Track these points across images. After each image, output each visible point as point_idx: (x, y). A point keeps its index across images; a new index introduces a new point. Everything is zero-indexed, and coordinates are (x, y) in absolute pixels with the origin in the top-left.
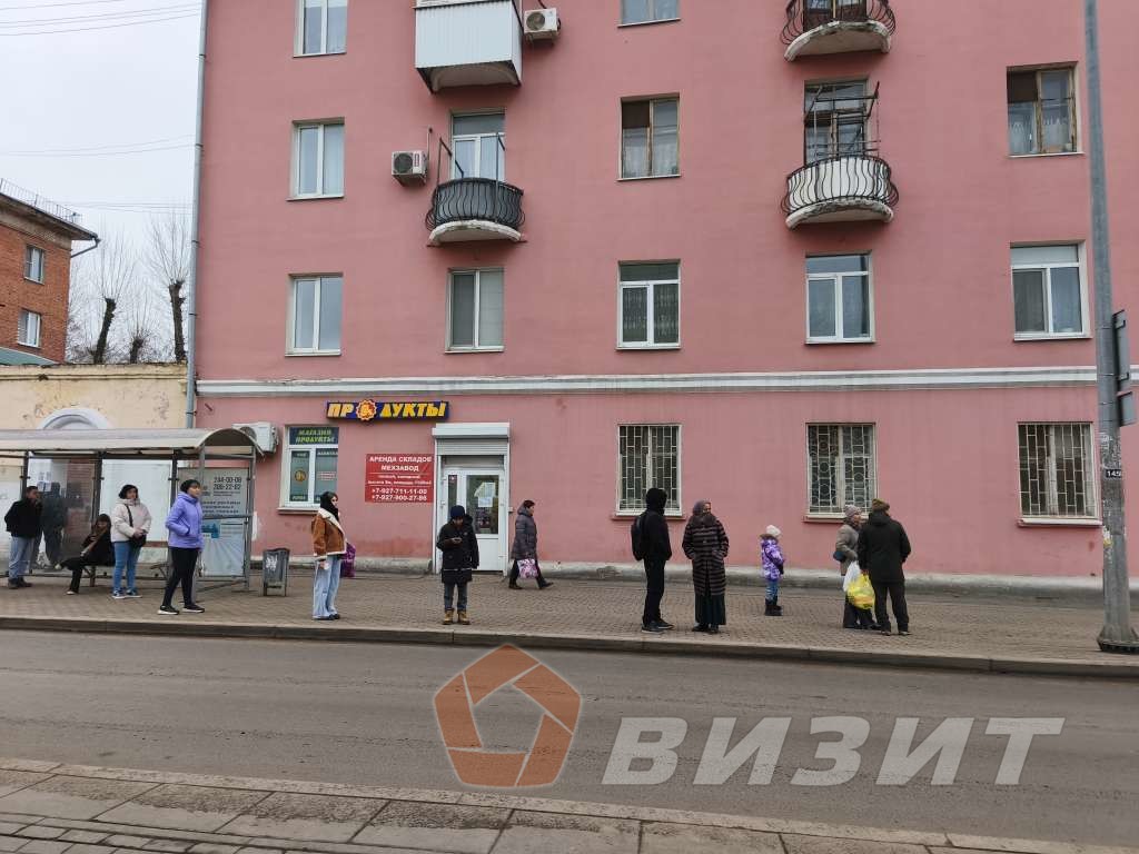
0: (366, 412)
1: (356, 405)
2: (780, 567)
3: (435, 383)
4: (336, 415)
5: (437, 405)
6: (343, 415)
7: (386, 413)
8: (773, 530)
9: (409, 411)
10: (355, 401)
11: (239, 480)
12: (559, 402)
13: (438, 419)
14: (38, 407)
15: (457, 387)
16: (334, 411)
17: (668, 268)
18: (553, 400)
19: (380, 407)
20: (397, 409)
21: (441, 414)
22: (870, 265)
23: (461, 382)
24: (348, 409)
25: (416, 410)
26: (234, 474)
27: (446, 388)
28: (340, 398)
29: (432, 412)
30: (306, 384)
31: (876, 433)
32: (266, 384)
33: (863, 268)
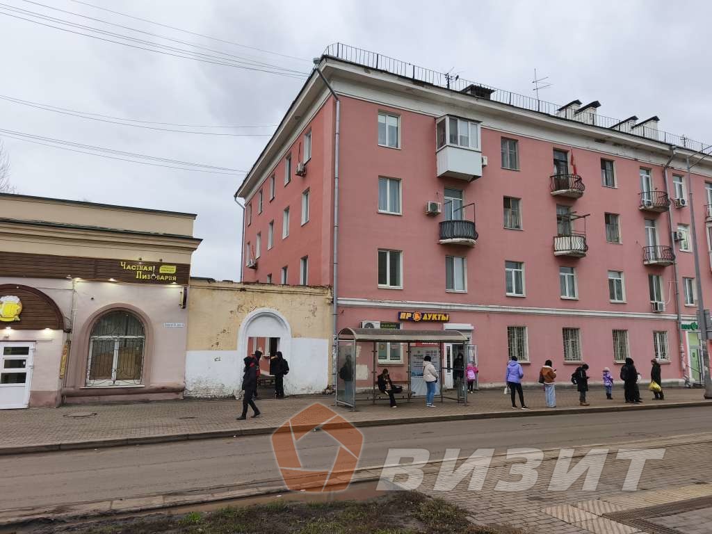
0: (417, 317)
1: (412, 313)
2: (612, 380)
3: (445, 305)
4: (404, 318)
5: (445, 315)
6: (407, 318)
7: (425, 318)
8: (607, 368)
9: (434, 317)
10: (413, 311)
11: (435, 352)
12: (488, 316)
13: (446, 322)
14: (240, 306)
15: (453, 308)
16: (403, 316)
17: (518, 265)
18: (486, 315)
19: (423, 315)
20: (430, 316)
21: (447, 319)
22: (574, 272)
23: (454, 306)
24: (409, 315)
25: (437, 317)
26: (433, 349)
27: (448, 308)
28: (406, 310)
29: (444, 318)
30: (390, 303)
31: (580, 332)
32: (372, 302)
33: (573, 273)
